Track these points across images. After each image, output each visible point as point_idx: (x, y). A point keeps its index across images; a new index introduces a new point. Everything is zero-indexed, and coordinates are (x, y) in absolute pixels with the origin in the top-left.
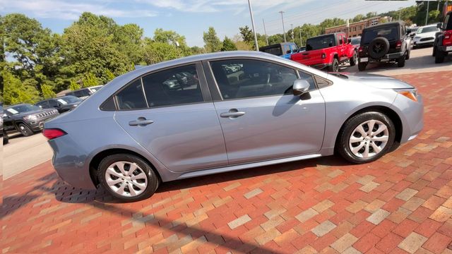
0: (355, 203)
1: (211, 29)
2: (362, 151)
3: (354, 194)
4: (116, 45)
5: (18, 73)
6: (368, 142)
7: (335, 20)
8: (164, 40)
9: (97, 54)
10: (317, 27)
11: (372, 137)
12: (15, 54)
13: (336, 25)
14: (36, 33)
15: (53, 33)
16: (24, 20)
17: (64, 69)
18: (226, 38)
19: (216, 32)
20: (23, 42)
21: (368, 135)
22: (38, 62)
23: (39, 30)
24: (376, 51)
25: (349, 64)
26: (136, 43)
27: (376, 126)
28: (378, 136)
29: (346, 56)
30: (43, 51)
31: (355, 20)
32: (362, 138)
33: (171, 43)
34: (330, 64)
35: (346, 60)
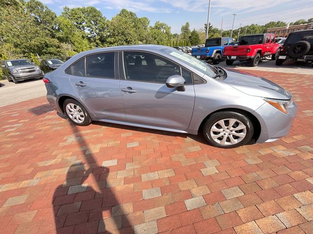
0: (189, 181)
1: (187, 24)
2: (220, 139)
3: (194, 172)
4: (135, 29)
5: (89, 39)
6: (227, 134)
7: (278, 23)
8: (159, 29)
9: (123, 34)
10: (262, 27)
11: (232, 131)
12: (89, 29)
13: (278, 26)
14: (99, 18)
15: (107, 19)
16: (95, 11)
17: (109, 39)
18: (194, 30)
19: (190, 25)
20: (93, 23)
21: (228, 129)
22: (98, 34)
23: (101, 17)
24: (295, 52)
25: (270, 58)
26: (144, 29)
27: (237, 124)
28: (236, 132)
29: (270, 52)
30: (101, 29)
31: (297, 23)
32: (222, 130)
33: (162, 30)
34: (252, 57)
35: (269, 55)
